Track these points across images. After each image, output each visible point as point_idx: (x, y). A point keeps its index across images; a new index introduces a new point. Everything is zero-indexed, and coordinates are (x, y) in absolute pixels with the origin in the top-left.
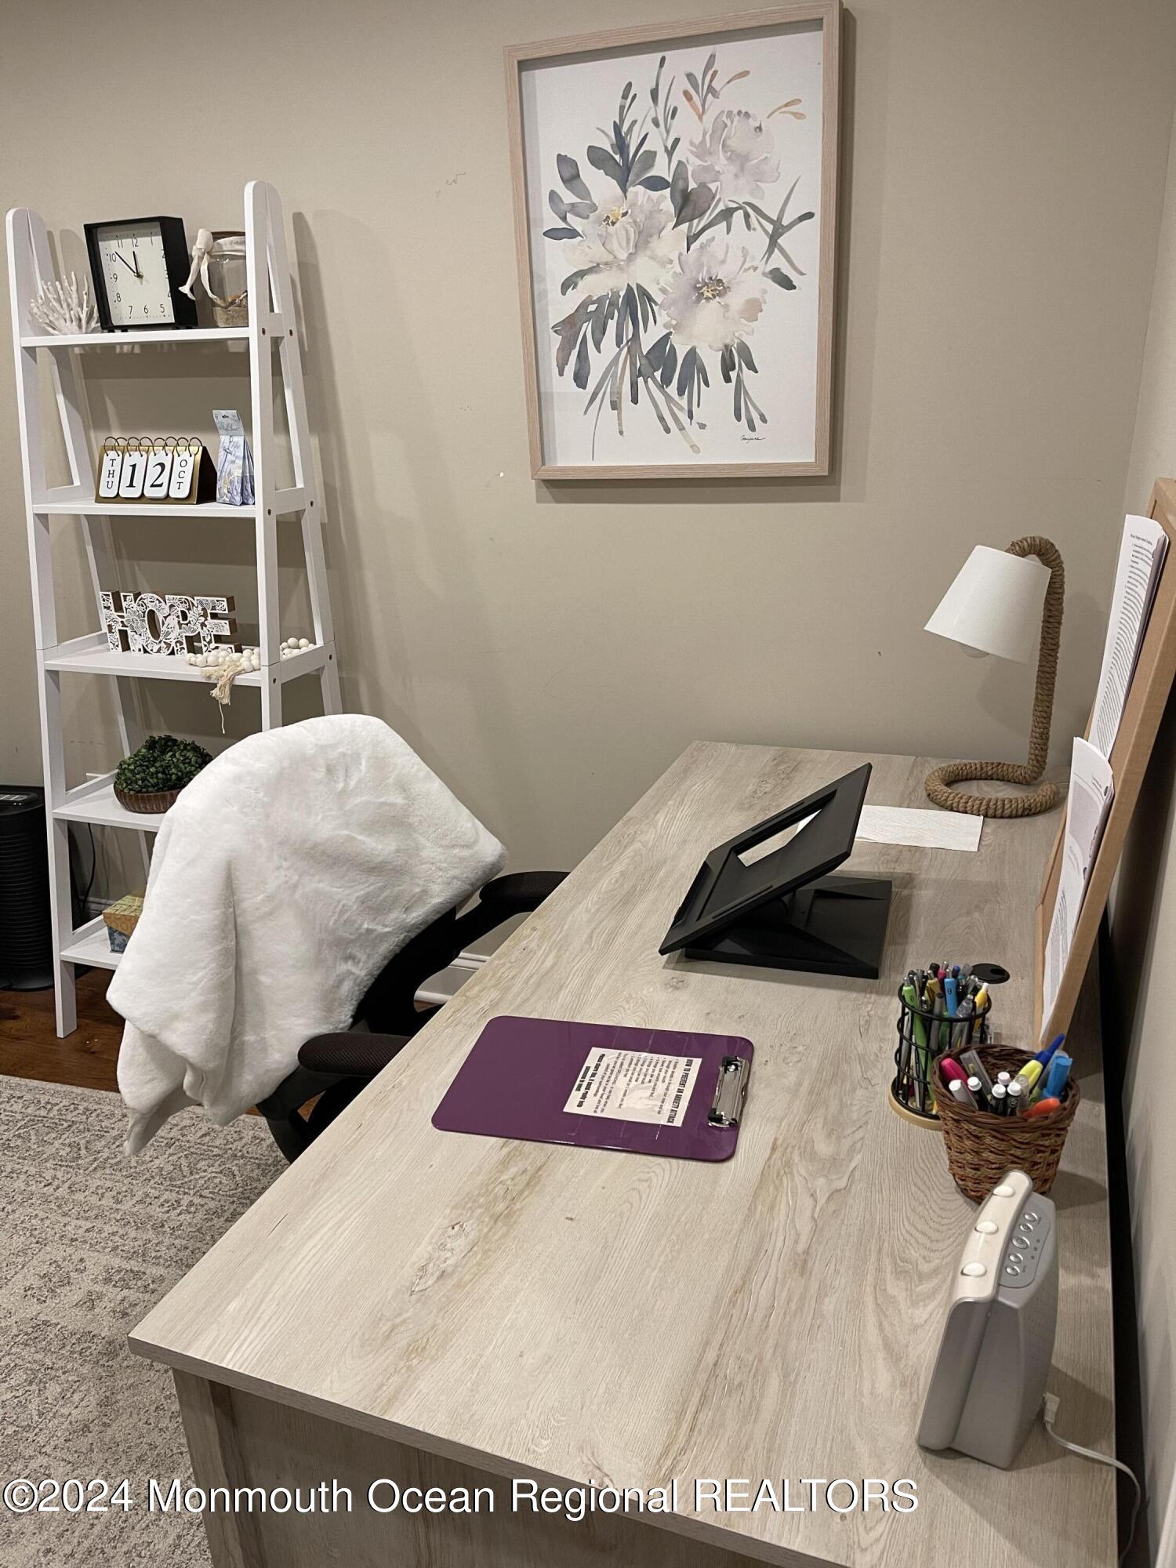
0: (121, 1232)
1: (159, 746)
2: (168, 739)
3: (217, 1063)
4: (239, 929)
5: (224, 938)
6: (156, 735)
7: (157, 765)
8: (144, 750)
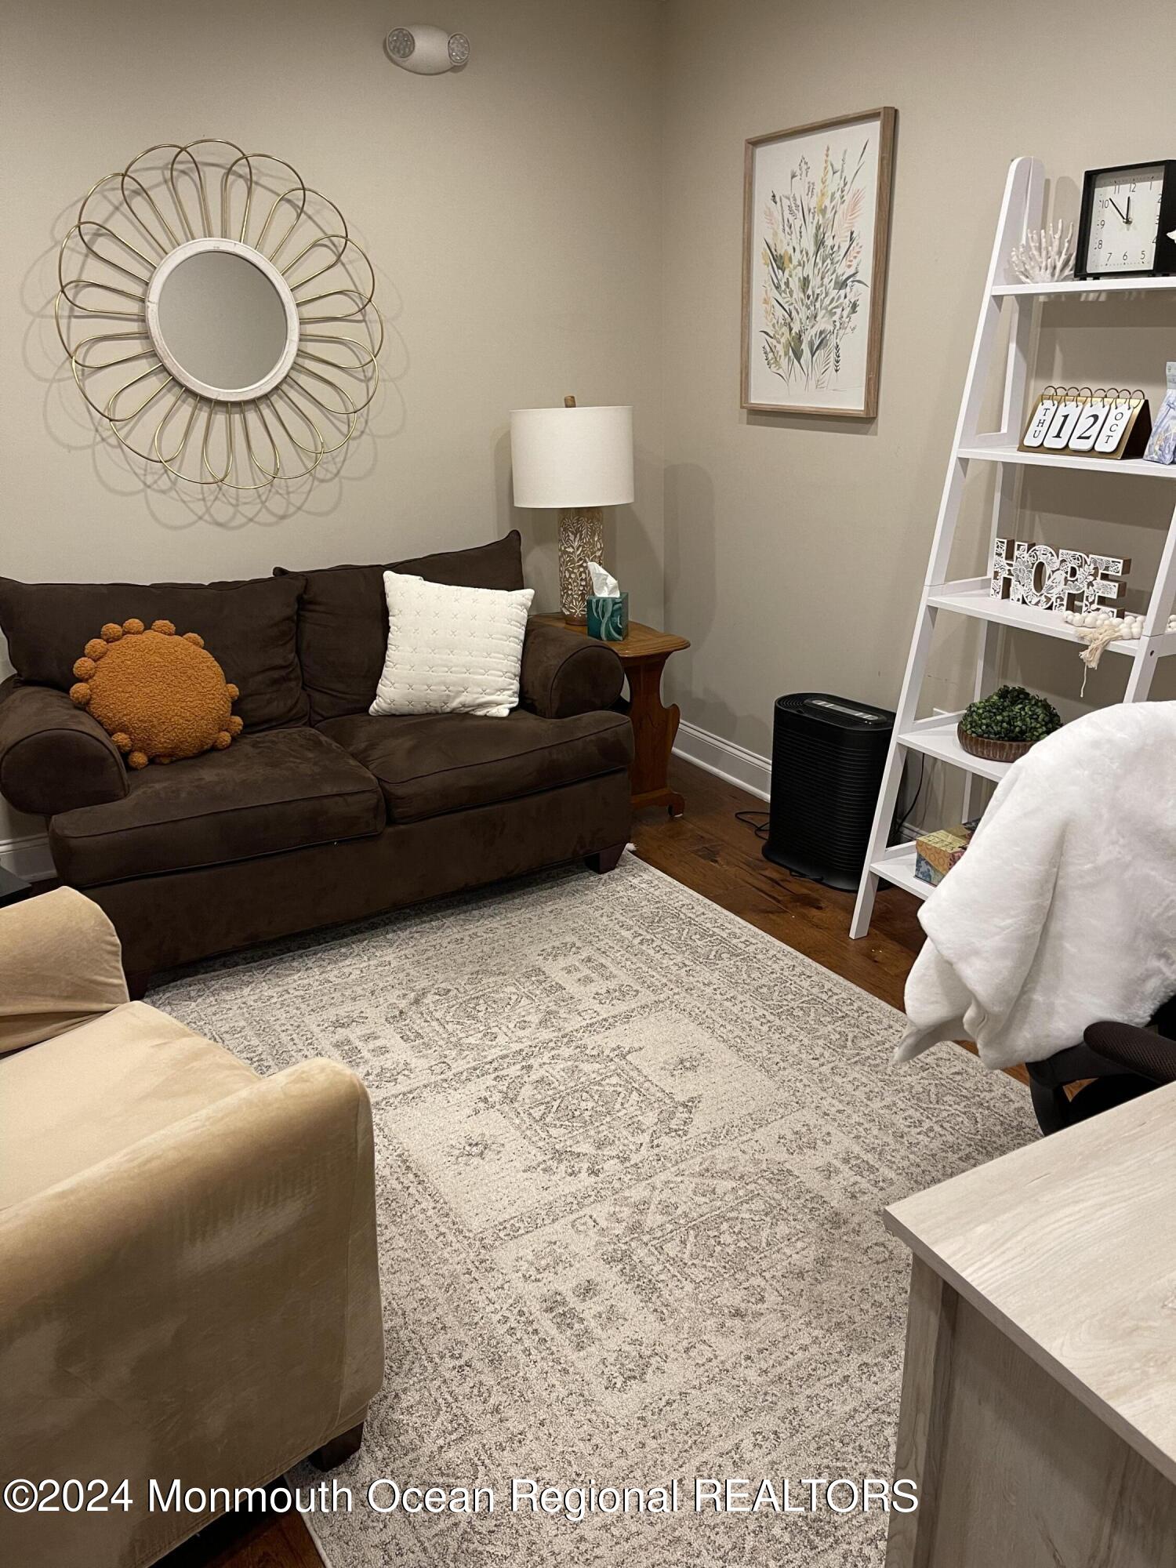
0: (867, 1126)
1: (1011, 697)
2: (1021, 691)
3: (1001, 1009)
4: (1058, 889)
5: (1041, 895)
6: (1011, 685)
7: (1005, 714)
8: (995, 698)
